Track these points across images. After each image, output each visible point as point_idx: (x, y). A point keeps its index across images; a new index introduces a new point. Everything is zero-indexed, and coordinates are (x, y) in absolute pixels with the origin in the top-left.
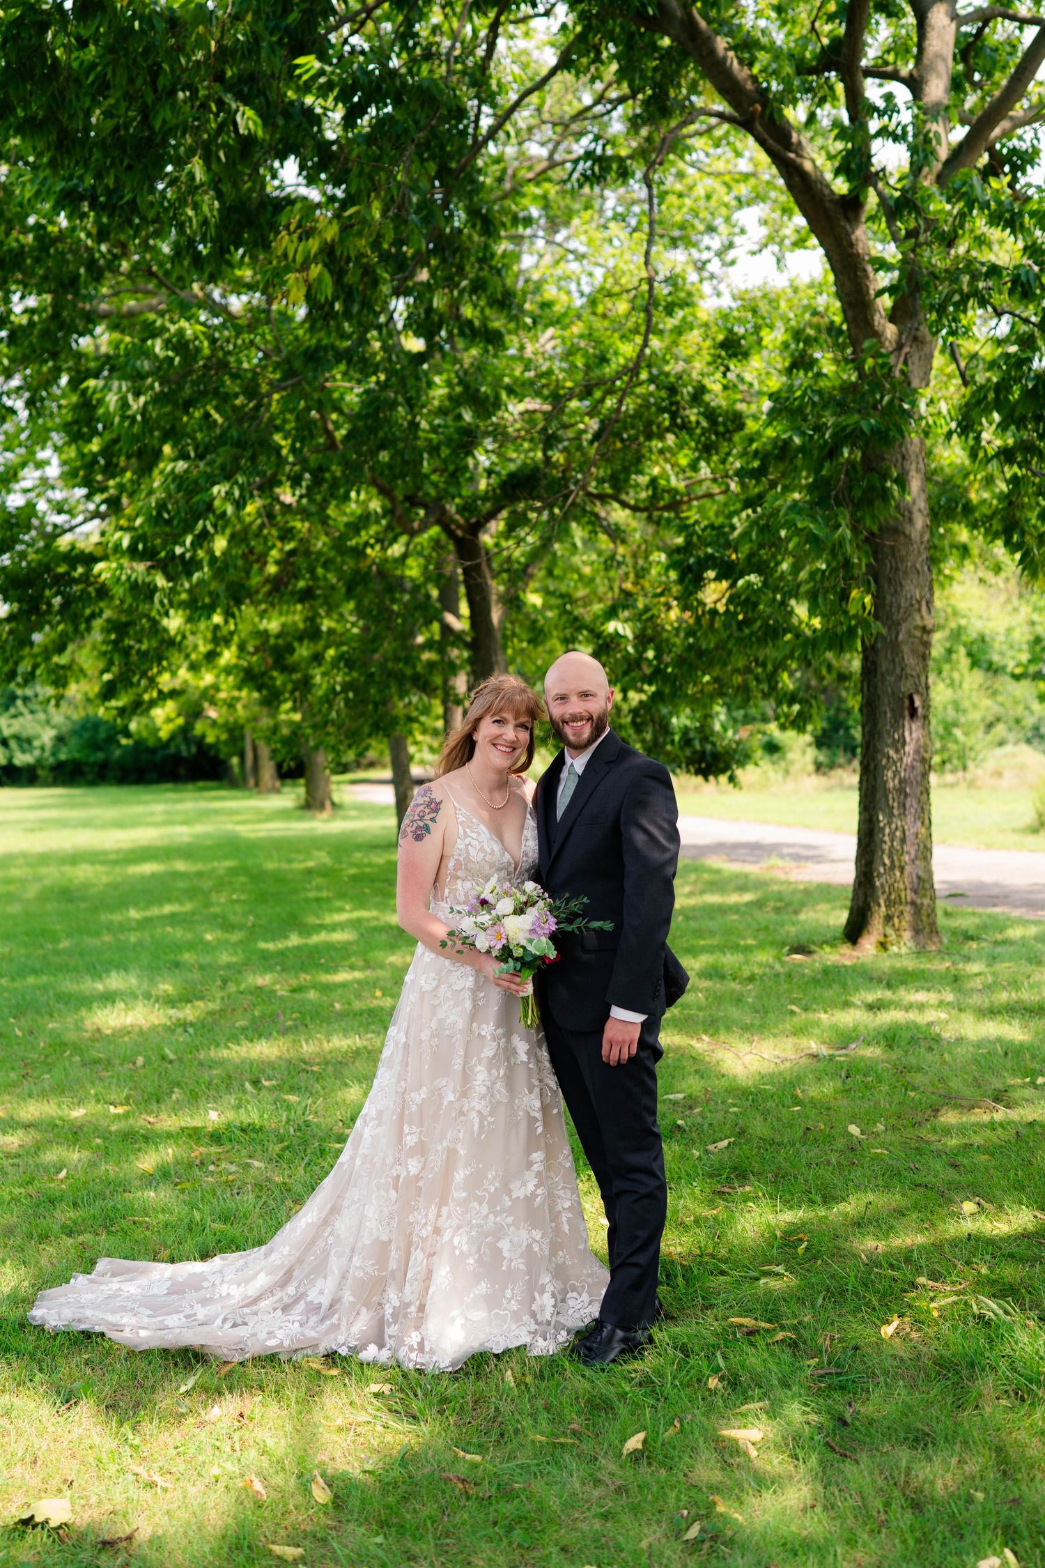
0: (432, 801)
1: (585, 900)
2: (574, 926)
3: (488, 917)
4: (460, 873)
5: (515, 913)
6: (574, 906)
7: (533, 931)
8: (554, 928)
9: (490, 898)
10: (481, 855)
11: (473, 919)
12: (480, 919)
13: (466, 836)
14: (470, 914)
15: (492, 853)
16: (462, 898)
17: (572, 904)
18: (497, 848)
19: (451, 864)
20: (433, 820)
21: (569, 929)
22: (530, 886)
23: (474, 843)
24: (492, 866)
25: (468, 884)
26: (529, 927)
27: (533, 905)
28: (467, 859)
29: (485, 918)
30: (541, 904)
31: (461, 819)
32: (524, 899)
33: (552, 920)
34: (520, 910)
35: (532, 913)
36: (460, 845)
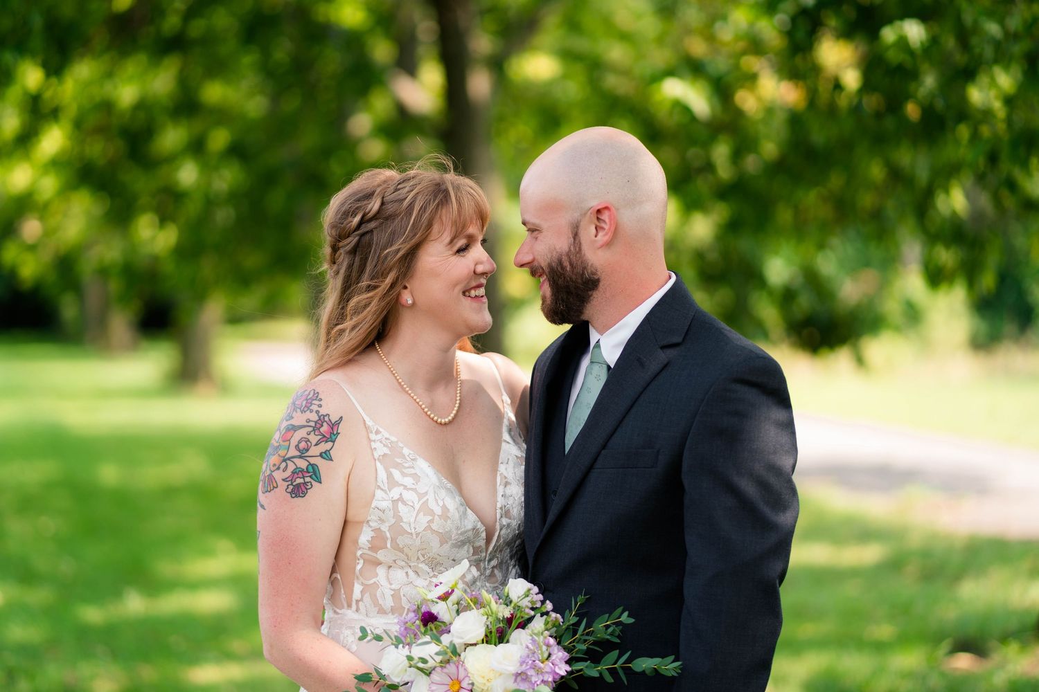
0: (321, 420)
1: (625, 618)
2: (603, 667)
3: (433, 648)
4: (381, 555)
5: (487, 640)
6: (602, 627)
7: (520, 676)
8: (563, 670)
9: (440, 609)
10: (424, 520)
11: (404, 651)
12: (418, 652)
13: (392, 483)
14: (398, 642)
15: (445, 515)
16: (389, 603)
17: (599, 626)
18: (452, 503)
19: (365, 537)
20: (326, 455)
21: (593, 673)
22: (519, 588)
23: (408, 496)
24: (444, 538)
25: (399, 575)
26: (513, 668)
27: (523, 625)
28: (397, 529)
29: (427, 650)
30: (538, 624)
31: (381, 450)
32: (506, 612)
33: (560, 655)
34: (498, 635)
35: (520, 638)
36: (382, 500)
